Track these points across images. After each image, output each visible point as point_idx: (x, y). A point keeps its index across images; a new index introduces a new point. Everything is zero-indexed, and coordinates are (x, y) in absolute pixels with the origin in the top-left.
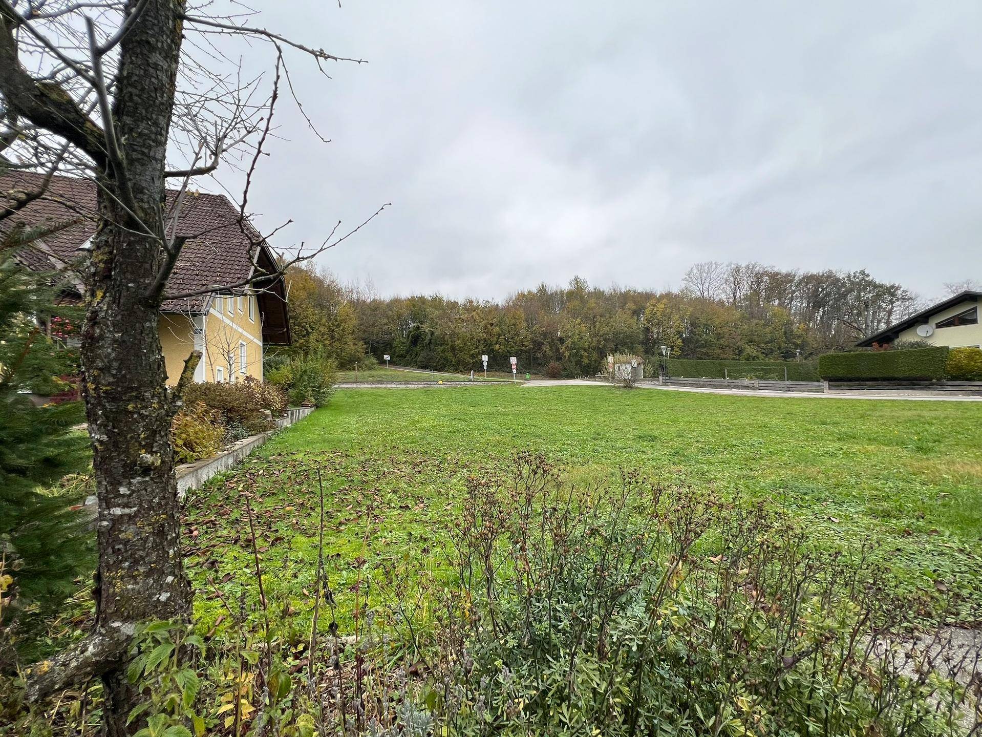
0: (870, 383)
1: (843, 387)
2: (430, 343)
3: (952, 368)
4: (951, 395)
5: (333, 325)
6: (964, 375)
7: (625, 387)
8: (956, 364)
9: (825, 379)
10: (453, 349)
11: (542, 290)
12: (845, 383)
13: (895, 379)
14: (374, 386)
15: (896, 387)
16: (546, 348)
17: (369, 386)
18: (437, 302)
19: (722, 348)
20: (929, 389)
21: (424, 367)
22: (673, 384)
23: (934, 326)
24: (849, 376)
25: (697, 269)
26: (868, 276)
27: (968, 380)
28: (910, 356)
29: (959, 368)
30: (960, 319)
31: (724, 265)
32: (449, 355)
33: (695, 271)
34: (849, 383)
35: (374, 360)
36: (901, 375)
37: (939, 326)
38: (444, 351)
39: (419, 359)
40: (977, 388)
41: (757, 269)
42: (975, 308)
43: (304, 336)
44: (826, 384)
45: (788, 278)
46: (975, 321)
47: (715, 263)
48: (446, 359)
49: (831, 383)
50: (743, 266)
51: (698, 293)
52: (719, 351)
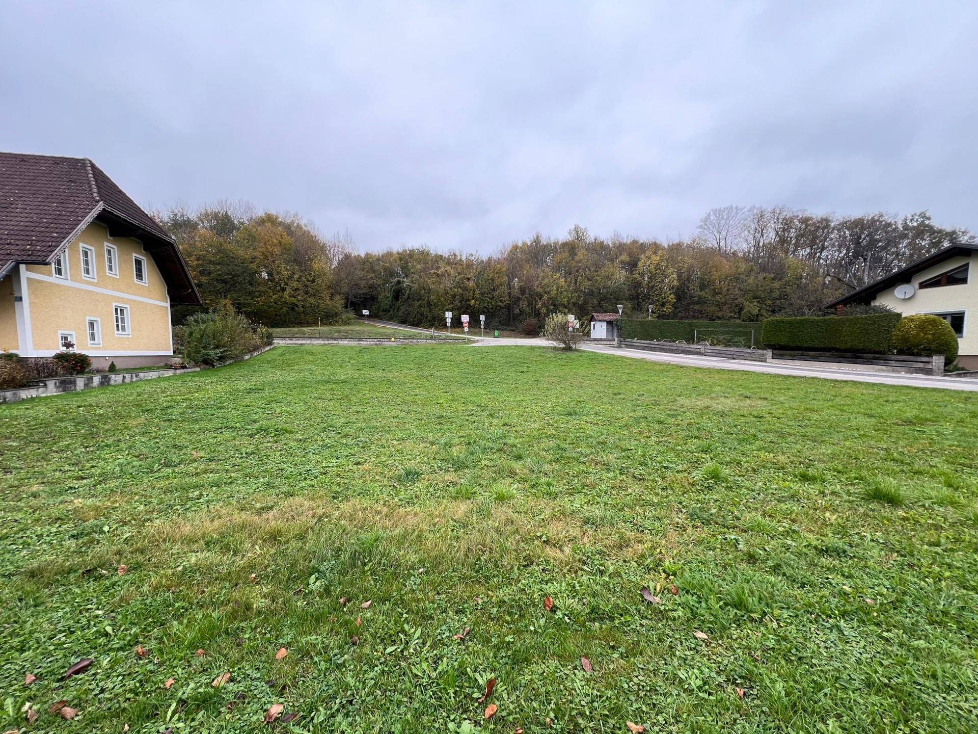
0: (813, 353)
1: (786, 357)
2: (409, 298)
3: (898, 340)
4: (893, 371)
5: (308, 281)
6: (909, 349)
7: (564, 349)
8: (903, 336)
9: (768, 346)
10: (429, 304)
11: (537, 241)
12: (788, 352)
13: (838, 350)
14: (326, 342)
15: (838, 360)
16: (524, 304)
17: (322, 342)
18: (423, 256)
19: (719, 305)
20: (872, 363)
21: (403, 322)
22: (628, 346)
23: (917, 286)
24: (791, 344)
25: (715, 214)
26: (929, 219)
27: (913, 354)
28: (855, 324)
29: (905, 340)
30: (949, 277)
31: (746, 210)
32: (425, 310)
33: (712, 218)
34: (792, 353)
35: (352, 315)
36: (842, 346)
37: (923, 286)
38: (420, 306)
39: (400, 314)
40: (921, 365)
41: (784, 213)
42: (967, 264)
43: (279, 291)
44: (769, 353)
45: (825, 223)
46: (964, 281)
47: (736, 208)
48: (422, 315)
49: (775, 352)
50: (769, 210)
51: (715, 242)
52: (713, 308)
